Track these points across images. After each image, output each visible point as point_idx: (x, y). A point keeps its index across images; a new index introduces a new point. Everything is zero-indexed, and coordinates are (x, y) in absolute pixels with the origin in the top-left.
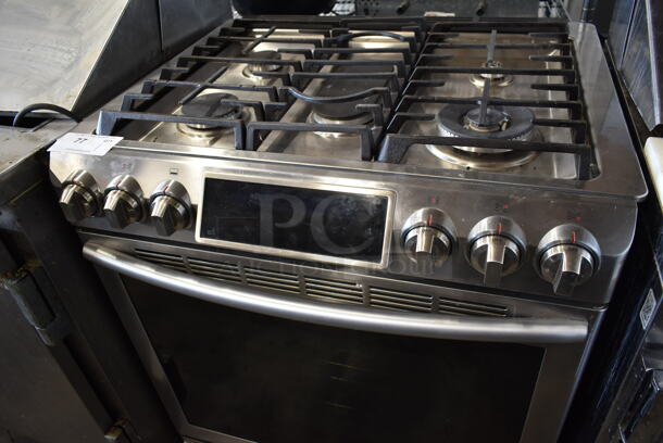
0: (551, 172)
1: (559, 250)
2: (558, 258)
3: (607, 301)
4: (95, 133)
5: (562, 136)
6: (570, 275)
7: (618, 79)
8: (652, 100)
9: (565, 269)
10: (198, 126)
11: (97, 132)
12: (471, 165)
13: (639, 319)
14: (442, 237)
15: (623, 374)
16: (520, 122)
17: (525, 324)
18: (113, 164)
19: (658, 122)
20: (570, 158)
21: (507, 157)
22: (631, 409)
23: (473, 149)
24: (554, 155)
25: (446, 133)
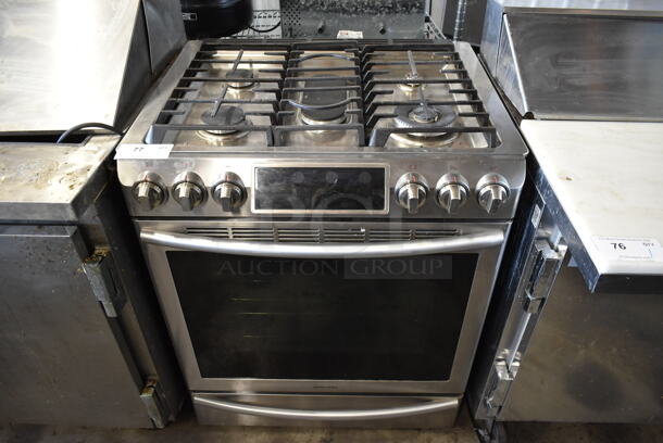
0: (470, 144)
1: (488, 188)
2: (488, 194)
3: (513, 216)
4: (145, 143)
5: (472, 122)
6: (496, 201)
7: (495, 82)
8: (521, 97)
9: (493, 198)
10: (216, 132)
11: (148, 140)
12: (418, 144)
13: (531, 223)
14: (422, 188)
15: (524, 260)
16: (446, 115)
17: (471, 238)
18: (176, 164)
19: (526, 111)
20: (480, 135)
21: (442, 138)
22: (531, 280)
23: (419, 134)
24: (470, 134)
25: (401, 125)
